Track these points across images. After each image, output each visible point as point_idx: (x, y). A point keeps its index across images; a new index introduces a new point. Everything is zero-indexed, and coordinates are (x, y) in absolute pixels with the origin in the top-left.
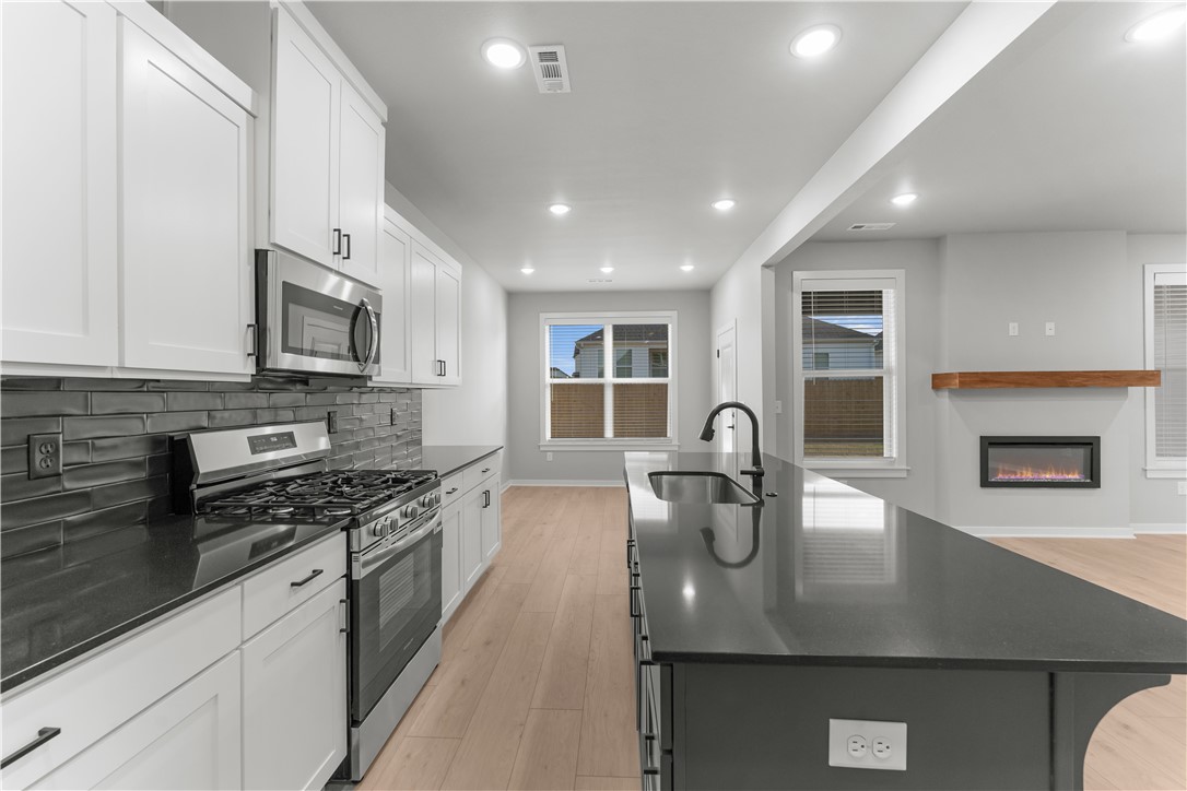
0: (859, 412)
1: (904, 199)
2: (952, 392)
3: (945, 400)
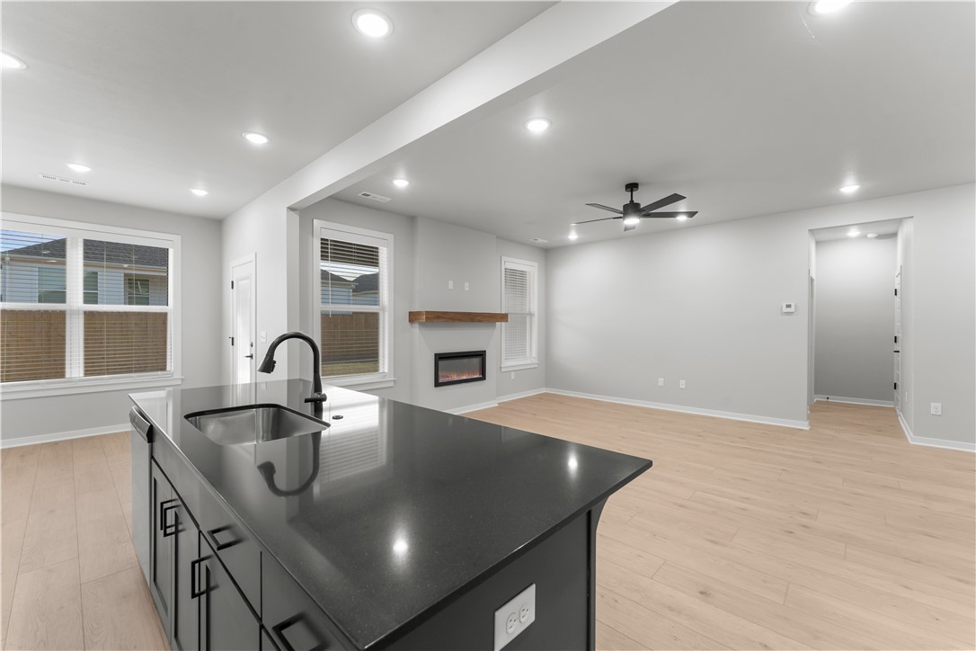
0: (344, 340)
1: (401, 183)
2: (421, 324)
3: (416, 330)
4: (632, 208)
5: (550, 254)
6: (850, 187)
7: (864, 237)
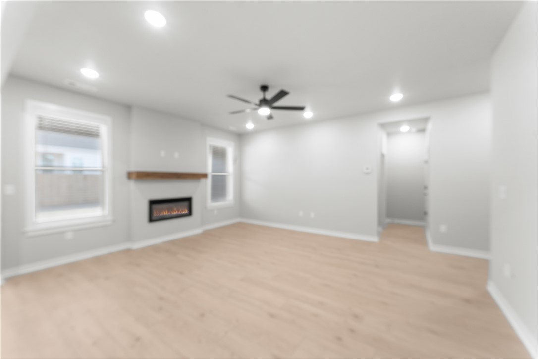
4: (264, 102)
5: (241, 137)
6: (396, 97)
7: (409, 132)
